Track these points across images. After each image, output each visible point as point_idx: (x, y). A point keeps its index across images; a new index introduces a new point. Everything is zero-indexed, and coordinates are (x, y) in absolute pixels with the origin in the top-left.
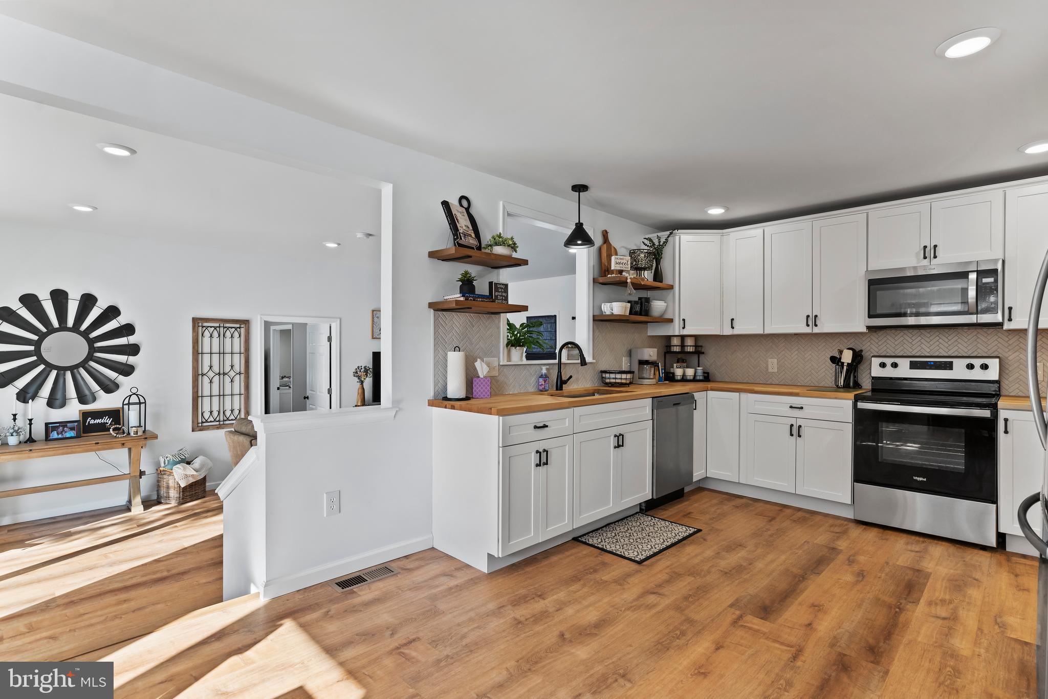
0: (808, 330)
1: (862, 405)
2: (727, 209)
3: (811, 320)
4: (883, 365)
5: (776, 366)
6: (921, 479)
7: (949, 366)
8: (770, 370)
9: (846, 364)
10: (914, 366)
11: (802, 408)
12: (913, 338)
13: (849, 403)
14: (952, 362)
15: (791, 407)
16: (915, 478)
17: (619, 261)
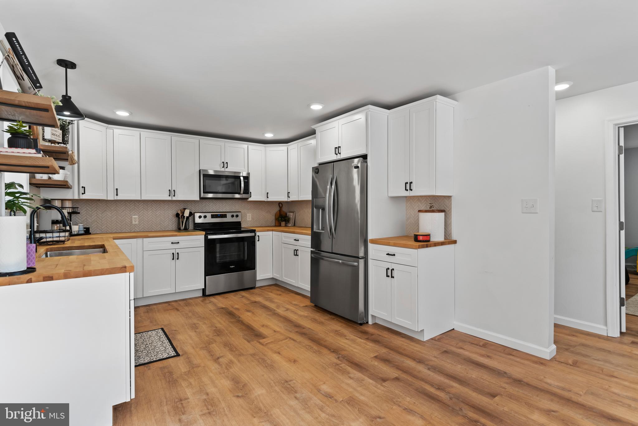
0: (170, 198)
1: (210, 237)
2: (131, 114)
3: (172, 192)
4: (200, 217)
5: (137, 220)
6: (232, 267)
7: (225, 216)
8: (134, 223)
9: (186, 217)
10: (213, 216)
11: (178, 243)
12: (210, 204)
13: (202, 237)
14: (226, 214)
15: (172, 243)
16: (231, 267)
17: (55, 133)
